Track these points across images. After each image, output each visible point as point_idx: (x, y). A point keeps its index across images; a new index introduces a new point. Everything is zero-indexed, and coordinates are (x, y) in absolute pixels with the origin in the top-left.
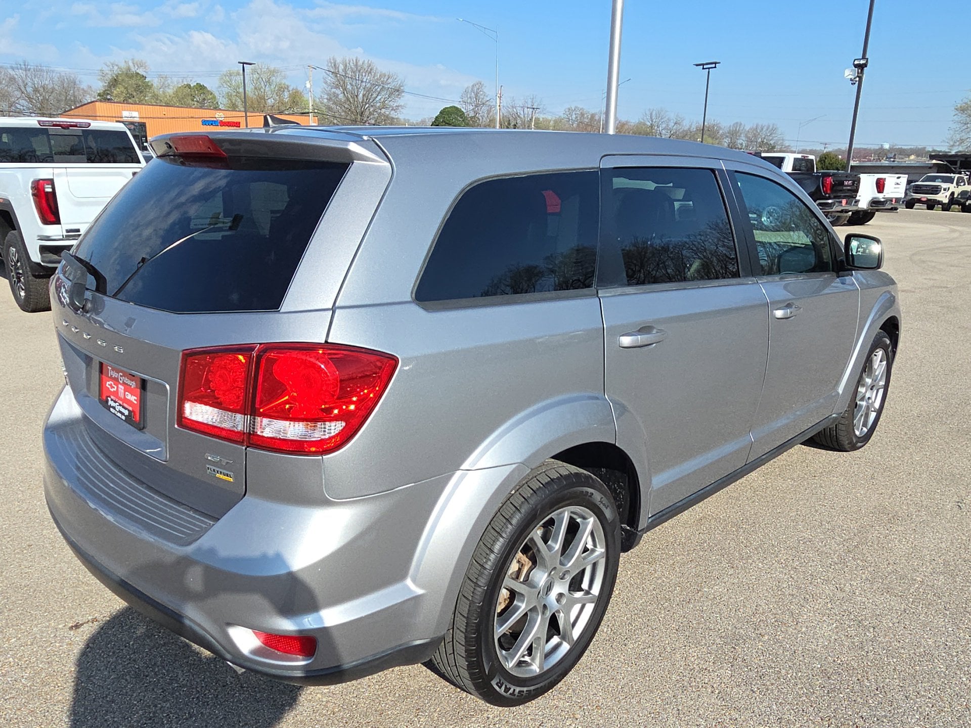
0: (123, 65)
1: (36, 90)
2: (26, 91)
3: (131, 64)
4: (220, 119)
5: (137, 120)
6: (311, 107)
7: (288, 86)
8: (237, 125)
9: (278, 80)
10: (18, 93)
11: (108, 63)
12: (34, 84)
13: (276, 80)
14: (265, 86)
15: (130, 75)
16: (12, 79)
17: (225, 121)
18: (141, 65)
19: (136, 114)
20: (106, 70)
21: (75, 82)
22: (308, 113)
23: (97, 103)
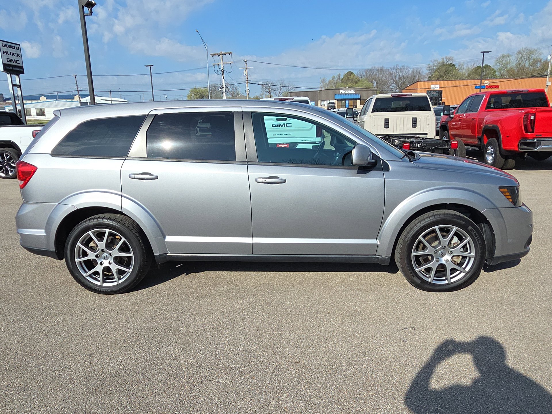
0: (440, 60)
1: (400, 78)
2: (395, 79)
3: (445, 60)
4: (487, 84)
5: (438, 89)
6: (549, 71)
7: (541, 60)
8: (497, 87)
9: (535, 57)
10: (392, 81)
11: (433, 61)
12: (399, 75)
13: (534, 56)
14: (525, 61)
15: (443, 65)
16: (391, 74)
17: (490, 85)
18: (451, 59)
19: (438, 86)
20: (431, 64)
21: (420, 72)
22: (546, 75)
23: (419, 82)
